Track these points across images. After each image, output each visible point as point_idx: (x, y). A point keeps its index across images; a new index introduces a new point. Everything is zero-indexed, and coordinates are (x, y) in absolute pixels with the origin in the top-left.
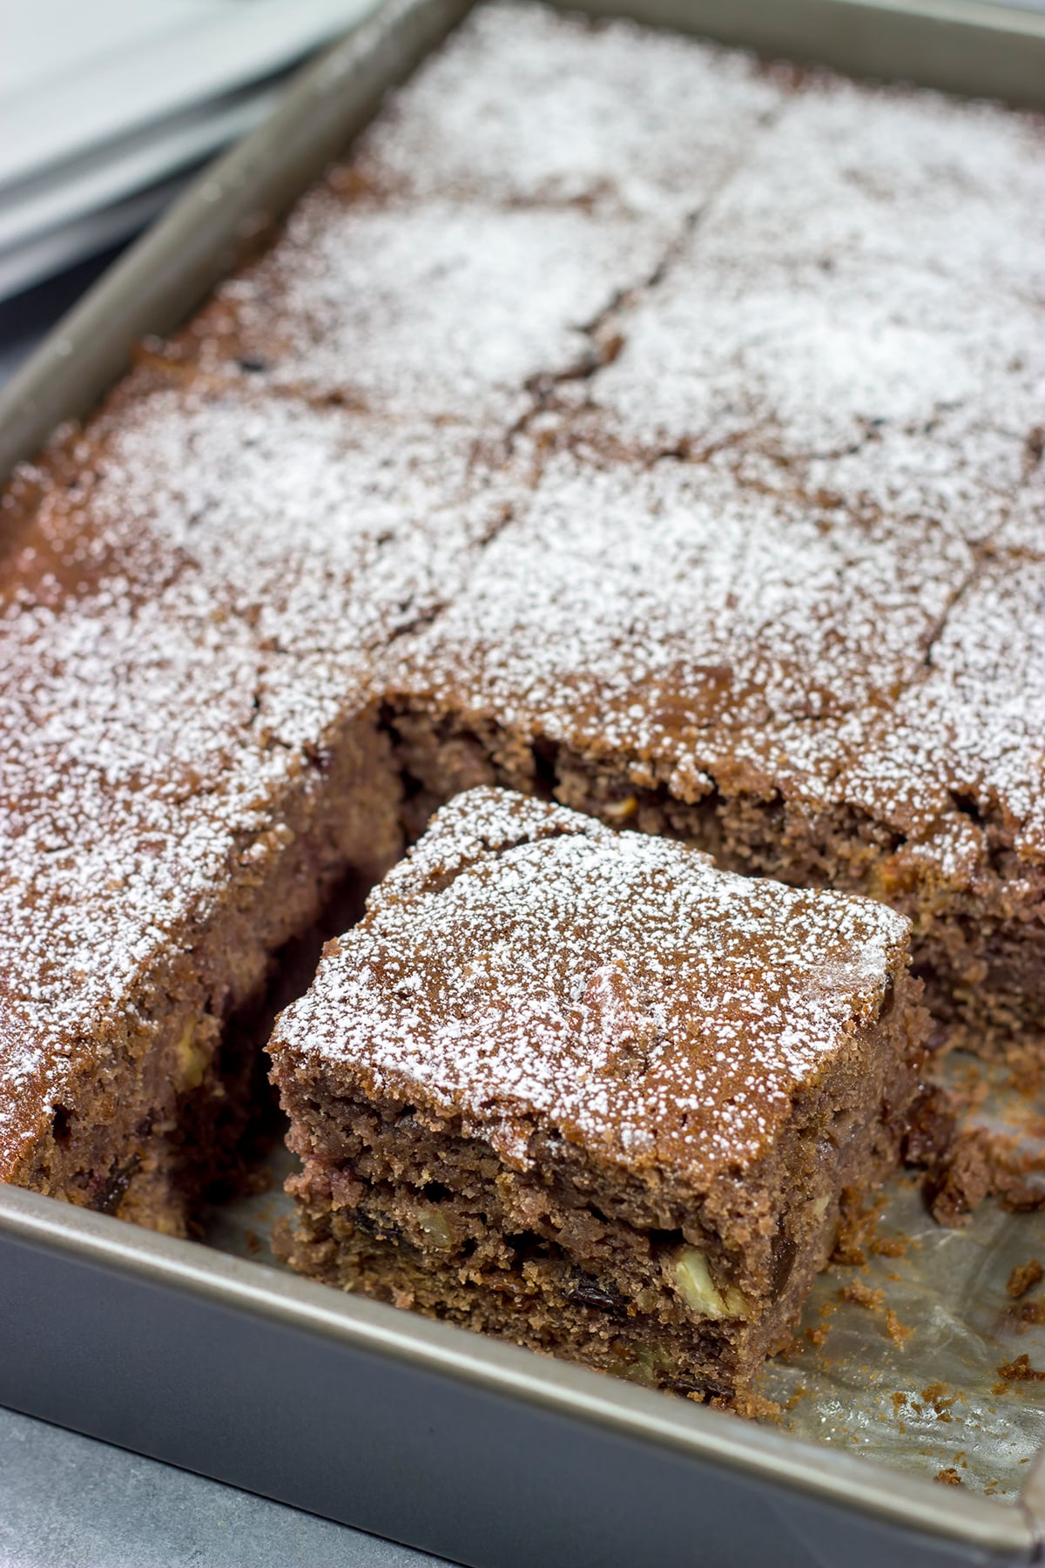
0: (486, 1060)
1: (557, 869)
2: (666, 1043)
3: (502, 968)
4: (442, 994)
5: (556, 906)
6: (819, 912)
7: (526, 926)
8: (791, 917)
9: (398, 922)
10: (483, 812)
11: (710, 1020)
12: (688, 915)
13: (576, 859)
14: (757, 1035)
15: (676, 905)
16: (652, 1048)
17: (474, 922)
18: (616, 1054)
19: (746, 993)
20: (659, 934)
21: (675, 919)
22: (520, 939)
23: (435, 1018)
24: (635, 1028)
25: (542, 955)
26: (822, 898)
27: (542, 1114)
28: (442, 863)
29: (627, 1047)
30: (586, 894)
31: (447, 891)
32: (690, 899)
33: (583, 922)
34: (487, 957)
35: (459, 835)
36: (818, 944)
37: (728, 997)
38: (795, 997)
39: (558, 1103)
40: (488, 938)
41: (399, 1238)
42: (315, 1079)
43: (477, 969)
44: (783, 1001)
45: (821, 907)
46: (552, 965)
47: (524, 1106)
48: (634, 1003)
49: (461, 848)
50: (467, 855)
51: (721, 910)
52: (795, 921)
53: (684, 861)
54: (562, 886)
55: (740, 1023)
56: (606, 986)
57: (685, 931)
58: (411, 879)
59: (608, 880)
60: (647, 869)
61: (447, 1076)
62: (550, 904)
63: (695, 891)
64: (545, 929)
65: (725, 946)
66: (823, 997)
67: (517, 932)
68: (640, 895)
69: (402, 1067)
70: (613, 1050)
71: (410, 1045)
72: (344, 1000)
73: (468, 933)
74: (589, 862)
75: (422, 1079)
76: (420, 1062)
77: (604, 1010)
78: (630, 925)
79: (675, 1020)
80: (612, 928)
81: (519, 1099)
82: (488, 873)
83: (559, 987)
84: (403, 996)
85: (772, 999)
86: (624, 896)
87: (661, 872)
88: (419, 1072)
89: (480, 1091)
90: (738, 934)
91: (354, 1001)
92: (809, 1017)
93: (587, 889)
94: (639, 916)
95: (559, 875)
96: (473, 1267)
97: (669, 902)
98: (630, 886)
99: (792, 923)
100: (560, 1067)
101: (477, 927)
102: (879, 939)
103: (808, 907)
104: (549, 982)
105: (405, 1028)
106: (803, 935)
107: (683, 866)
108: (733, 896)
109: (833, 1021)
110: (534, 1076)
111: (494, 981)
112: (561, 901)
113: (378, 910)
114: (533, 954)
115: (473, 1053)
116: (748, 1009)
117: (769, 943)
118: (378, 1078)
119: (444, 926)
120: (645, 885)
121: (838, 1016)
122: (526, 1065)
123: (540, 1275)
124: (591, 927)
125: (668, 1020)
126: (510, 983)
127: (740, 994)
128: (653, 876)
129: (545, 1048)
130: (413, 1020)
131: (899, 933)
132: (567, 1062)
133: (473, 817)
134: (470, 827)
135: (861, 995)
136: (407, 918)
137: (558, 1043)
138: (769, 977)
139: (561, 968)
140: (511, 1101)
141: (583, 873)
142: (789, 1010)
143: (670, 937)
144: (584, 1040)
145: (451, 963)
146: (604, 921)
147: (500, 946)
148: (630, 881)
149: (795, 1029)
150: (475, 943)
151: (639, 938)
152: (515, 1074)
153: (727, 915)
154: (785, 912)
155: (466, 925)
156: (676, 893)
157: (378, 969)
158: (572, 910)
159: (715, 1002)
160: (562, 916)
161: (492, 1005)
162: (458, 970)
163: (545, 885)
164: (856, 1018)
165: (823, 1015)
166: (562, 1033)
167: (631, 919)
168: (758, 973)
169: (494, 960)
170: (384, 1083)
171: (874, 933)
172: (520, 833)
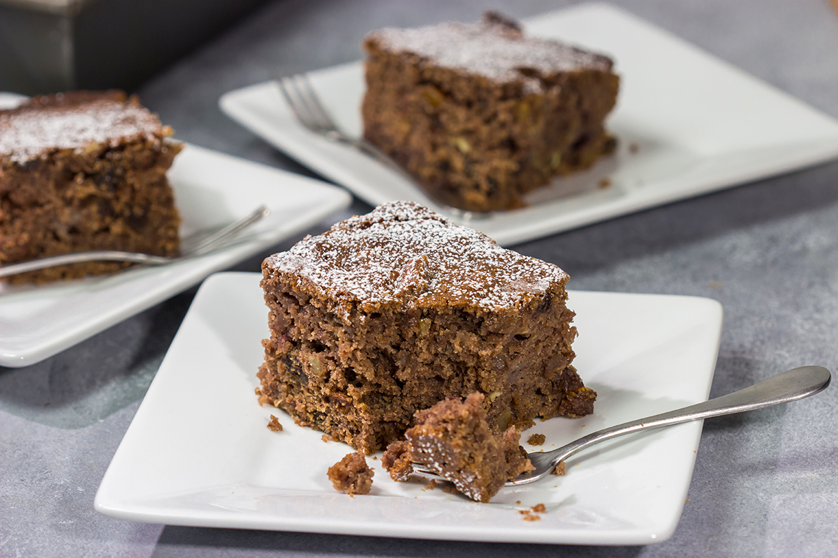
0: (347, 281)
1: (420, 229)
2: (429, 292)
3: (375, 256)
4: (343, 260)
5: (411, 239)
6: (528, 265)
7: (394, 244)
8: (515, 264)
9: (341, 236)
10: (402, 207)
11: (454, 288)
12: (468, 255)
13: (430, 227)
14: (471, 296)
15: (465, 251)
16: (422, 293)
17: (371, 238)
18: (405, 292)
19: (475, 282)
20: (452, 258)
21: (462, 255)
22: (388, 248)
23: (335, 267)
24: (417, 282)
25: (395, 255)
26: (533, 260)
27: (360, 302)
28: (372, 219)
29: (411, 288)
30: (427, 239)
31: (368, 229)
32: (473, 250)
33: (419, 247)
34: (369, 251)
35: (387, 213)
36: (521, 275)
37: (467, 282)
38: (497, 288)
39: (368, 299)
40: (374, 244)
41: (301, 371)
42: (276, 283)
43: (363, 254)
44: (491, 289)
45: (531, 264)
46: (397, 259)
47: (353, 297)
48: (422, 273)
49: (384, 217)
50: (385, 219)
51: (484, 256)
52: (516, 266)
53: (480, 238)
54: (420, 236)
55: (466, 290)
56: (413, 264)
57: (464, 260)
58: (355, 223)
59: (440, 237)
60: (459, 236)
61: (328, 283)
62: (409, 239)
63: (477, 248)
64: (401, 247)
65: (478, 268)
66: (511, 292)
67: (389, 245)
68: (451, 244)
69: (311, 277)
70: (405, 289)
71: (318, 271)
72: (300, 254)
73: (366, 241)
74: (437, 229)
75: (317, 283)
76: (319, 278)
77: (408, 273)
78: (440, 253)
79: (439, 285)
80: (431, 251)
81: (352, 294)
82: (389, 225)
83: (396, 266)
84: (326, 258)
85: (487, 286)
86: (444, 243)
87: (465, 239)
88: (316, 280)
89: (338, 289)
90: (487, 265)
91: (304, 255)
92: (500, 297)
93: (429, 237)
94: (446, 250)
95: (419, 231)
96: (328, 387)
97: (463, 249)
98: (449, 241)
99: (513, 266)
100: (378, 288)
101: (371, 239)
102: (550, 279)
103: (525, 262)
104: (393, 264)
105: (319, 265)
106: (516, 270)
107: (478, 240)
108: (493, 253)
109: (511, 302)
110: (363, 289)
111: (369, 260)
112: (414, 239)
113: (335, 230)
114: (391, 254)
115: (343, 278)
116: (472, 287)
117: (498, 270)
118: (299, 281)
119: (357, 238)
120: (456, 240)
121: (514, 300)
122: (363, 286)
123: (354, 391)
124: (422, 249)
125: (437, 285)
126: (375, 262)
127: (473, 282)
128: (461, 239)
129: (375, 281)
130: (324, 264)
131: (560, 278)
132: (381, 288)
133: (396, 208)
134: (393, 211)
135: (528, 294)
136: (345, 235)
137: (381, 280)
138: (489, 279)
139: (400, 261)
140: (349, 294)
141: (431, 233)
142: (492, 292)
143: (456, 261)
144: (396, 283)
145: (353, 250)
146: (429, 249)
147: (379, 249)
148: (449, 238)
149: (491, 299)
150: (368, 245)
151: (442, 258)
152: (357, 286)
153: (487, 258)
154: (513, 262)
155: (366, 238)
156: (468, 247)
157: (319, 246)
158: (417, 243)
159: (460, 283)
160: (412, 244)
161: (363, 267)
162: (355, 254)
163: (412, 233)
164: (521, 302)
165: (507, 298)
166: (384, 278)
167: (442, 251)
168: (484, 278)
169: (372, 252)
170: (301, 284)
171: (549, 276)
172: (415, 218)
